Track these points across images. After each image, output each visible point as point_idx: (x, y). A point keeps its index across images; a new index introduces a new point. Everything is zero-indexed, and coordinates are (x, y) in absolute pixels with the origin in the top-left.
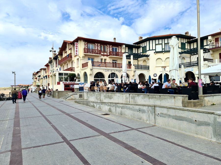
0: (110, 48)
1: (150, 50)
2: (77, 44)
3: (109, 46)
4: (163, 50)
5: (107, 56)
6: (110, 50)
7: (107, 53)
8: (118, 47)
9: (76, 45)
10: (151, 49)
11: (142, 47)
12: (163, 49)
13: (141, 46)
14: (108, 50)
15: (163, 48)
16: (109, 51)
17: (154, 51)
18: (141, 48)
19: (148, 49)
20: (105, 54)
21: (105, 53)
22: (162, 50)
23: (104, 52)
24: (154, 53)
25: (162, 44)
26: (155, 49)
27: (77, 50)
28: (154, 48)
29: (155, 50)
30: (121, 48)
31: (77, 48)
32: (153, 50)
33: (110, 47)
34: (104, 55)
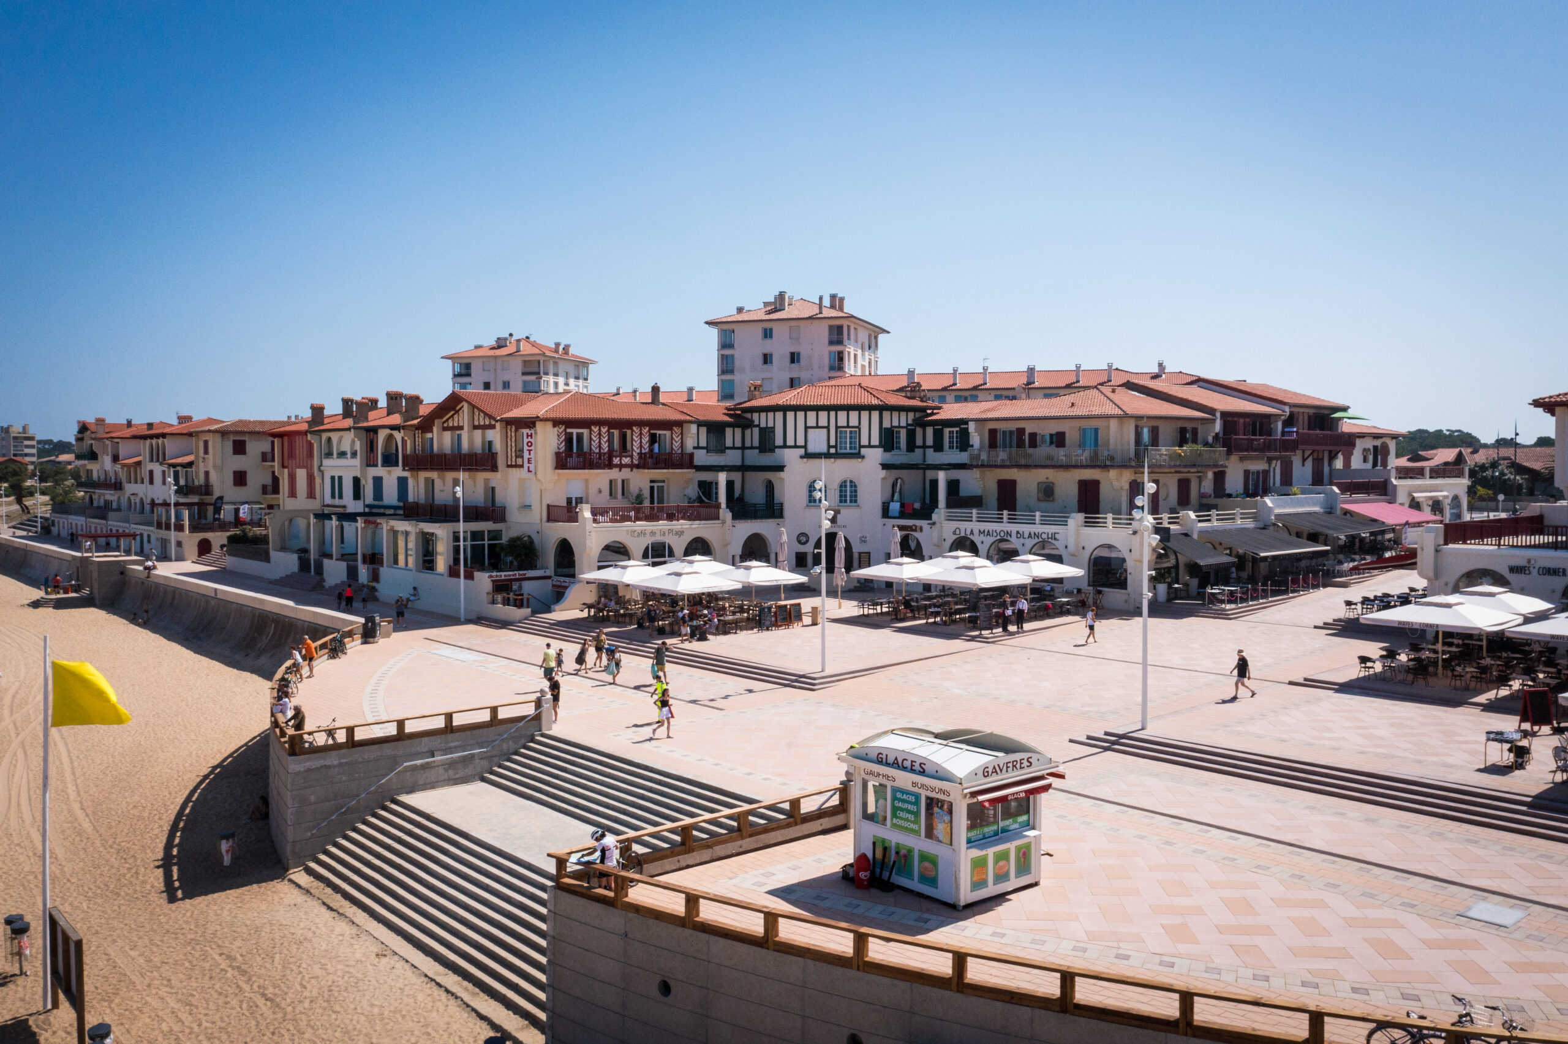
0: (641, 438)
1: (785, 446)
2: (531, 436)
3: (641, 430)
4: (833, 451)
5: (632, 466)
6: (641, 446)
7: (632, 456)
8: (671, 430)
9: (529, 439)
10: (790, 442)
11: (758, 426)
12: (833, 447)
13: (756, 423)
14: (636, 445)
15: (833, 443)
16: (638, 451)
17: (802, 451)
18: (756, 430)
19: (779, 441)
20: (626, 460)
21: (626, 457)
22: (829, 450)
23: (621, 457)
24: (802, 457)
25: (828, 427)
26: (803, 444)
27: (532, 456)
28: (800, 442)
29: (805, 447)
30: (682, 433)
31: (530, 451)
32: (796, 446)
33: (641, 434)
34: (621, 466)
